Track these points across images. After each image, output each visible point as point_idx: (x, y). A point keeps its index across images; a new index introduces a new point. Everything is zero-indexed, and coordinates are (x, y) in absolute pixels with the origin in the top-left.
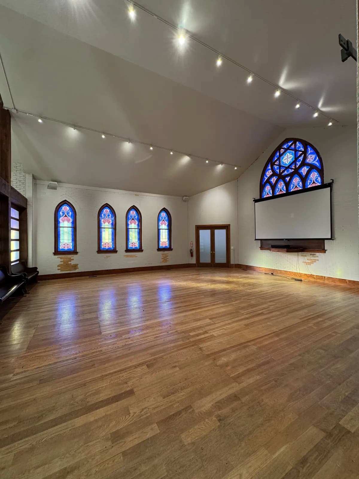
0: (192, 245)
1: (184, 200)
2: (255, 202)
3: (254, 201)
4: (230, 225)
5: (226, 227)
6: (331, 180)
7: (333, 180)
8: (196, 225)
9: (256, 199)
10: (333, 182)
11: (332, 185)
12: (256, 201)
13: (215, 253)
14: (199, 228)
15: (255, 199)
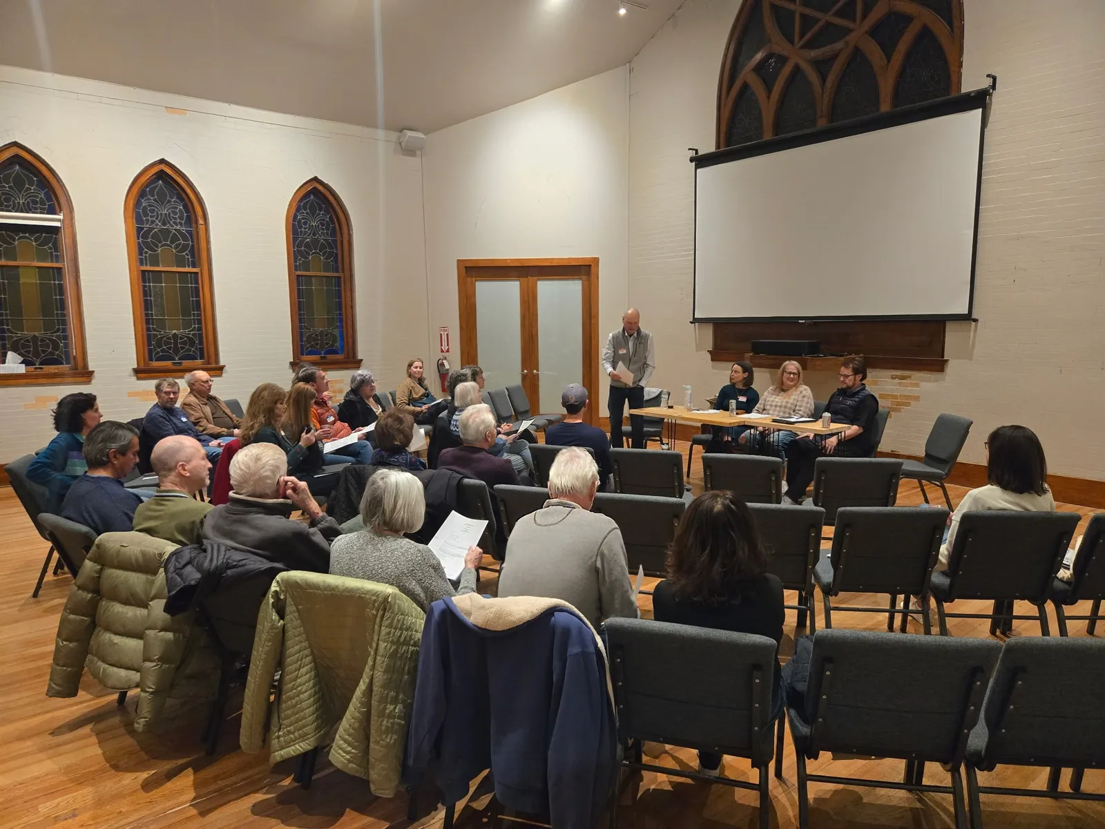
0: (445, 343)
1: (403, 144)
2: (697, 167)
3: (692, 160)
4: (596, 260)
5: (583, 271)
6: (988, 76)
7: (994, 79)
8: (458, 260)
9: (700, 153)
10: (994, 87)
11: (991, 99)
12: (701, 161)
13: (538, 375)
14: (474, 271)
15: (697, 151)
